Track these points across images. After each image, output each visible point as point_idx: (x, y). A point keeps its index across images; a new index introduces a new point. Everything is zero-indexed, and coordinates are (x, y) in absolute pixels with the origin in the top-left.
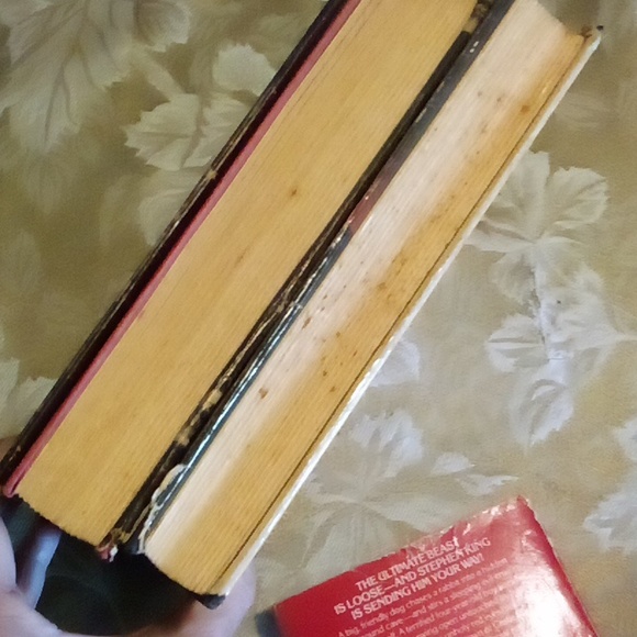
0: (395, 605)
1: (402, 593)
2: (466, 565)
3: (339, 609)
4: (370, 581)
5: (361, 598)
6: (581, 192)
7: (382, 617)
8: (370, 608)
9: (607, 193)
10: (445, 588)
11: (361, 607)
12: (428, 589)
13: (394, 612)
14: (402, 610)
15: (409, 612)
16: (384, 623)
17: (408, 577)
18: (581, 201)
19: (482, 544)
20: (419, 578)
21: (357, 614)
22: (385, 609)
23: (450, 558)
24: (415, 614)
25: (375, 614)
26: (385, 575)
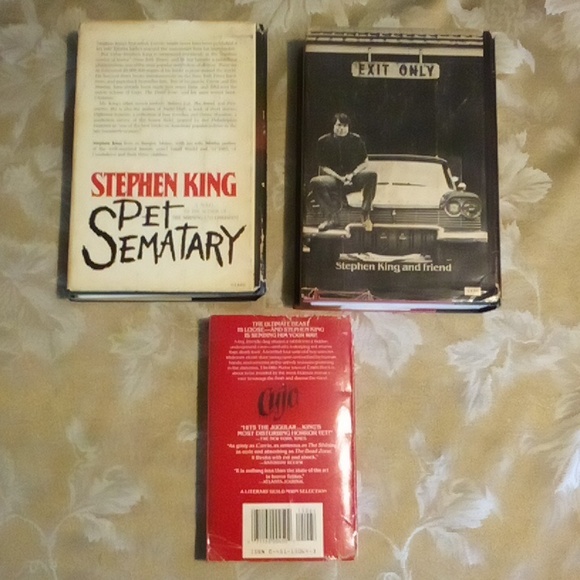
0: (266, 339)
1: (272, 335)
2: (308, 335)
3: (240, 330)
4: (260, 324)
5: (252, 329)
6: (535, 184)
7: (258, 342)
8: (254, 336)
9: (549, 190)
10: (293, 342)
11: (250, 334)
12: (285, 339)
13: (265, 342)
14: (269, 342)
15: (272, 345)
16: (257, 345)
17: (278, 330)
18: (531, 189)
19: (320, 329)
20: (283, 332)
21: (247, 335)
22: (261, 339)
23: (301, 329)
24: (274, 347)
25: (255, 339)
26: (268, 324)
